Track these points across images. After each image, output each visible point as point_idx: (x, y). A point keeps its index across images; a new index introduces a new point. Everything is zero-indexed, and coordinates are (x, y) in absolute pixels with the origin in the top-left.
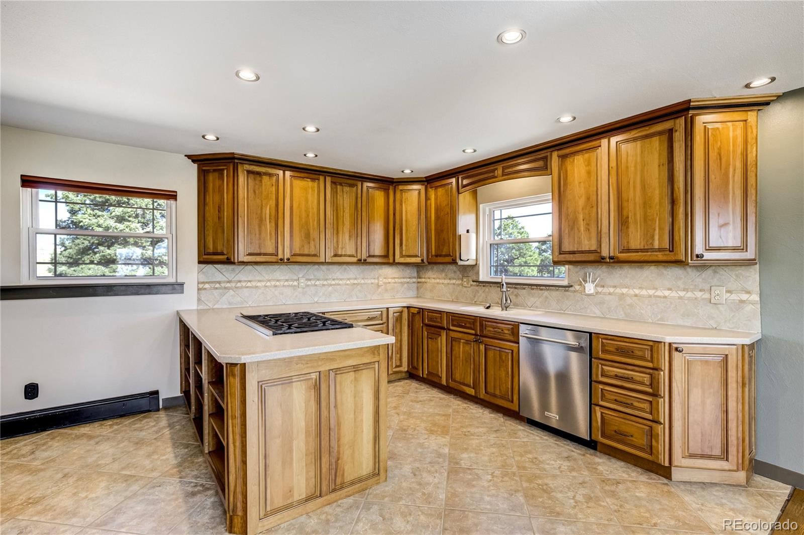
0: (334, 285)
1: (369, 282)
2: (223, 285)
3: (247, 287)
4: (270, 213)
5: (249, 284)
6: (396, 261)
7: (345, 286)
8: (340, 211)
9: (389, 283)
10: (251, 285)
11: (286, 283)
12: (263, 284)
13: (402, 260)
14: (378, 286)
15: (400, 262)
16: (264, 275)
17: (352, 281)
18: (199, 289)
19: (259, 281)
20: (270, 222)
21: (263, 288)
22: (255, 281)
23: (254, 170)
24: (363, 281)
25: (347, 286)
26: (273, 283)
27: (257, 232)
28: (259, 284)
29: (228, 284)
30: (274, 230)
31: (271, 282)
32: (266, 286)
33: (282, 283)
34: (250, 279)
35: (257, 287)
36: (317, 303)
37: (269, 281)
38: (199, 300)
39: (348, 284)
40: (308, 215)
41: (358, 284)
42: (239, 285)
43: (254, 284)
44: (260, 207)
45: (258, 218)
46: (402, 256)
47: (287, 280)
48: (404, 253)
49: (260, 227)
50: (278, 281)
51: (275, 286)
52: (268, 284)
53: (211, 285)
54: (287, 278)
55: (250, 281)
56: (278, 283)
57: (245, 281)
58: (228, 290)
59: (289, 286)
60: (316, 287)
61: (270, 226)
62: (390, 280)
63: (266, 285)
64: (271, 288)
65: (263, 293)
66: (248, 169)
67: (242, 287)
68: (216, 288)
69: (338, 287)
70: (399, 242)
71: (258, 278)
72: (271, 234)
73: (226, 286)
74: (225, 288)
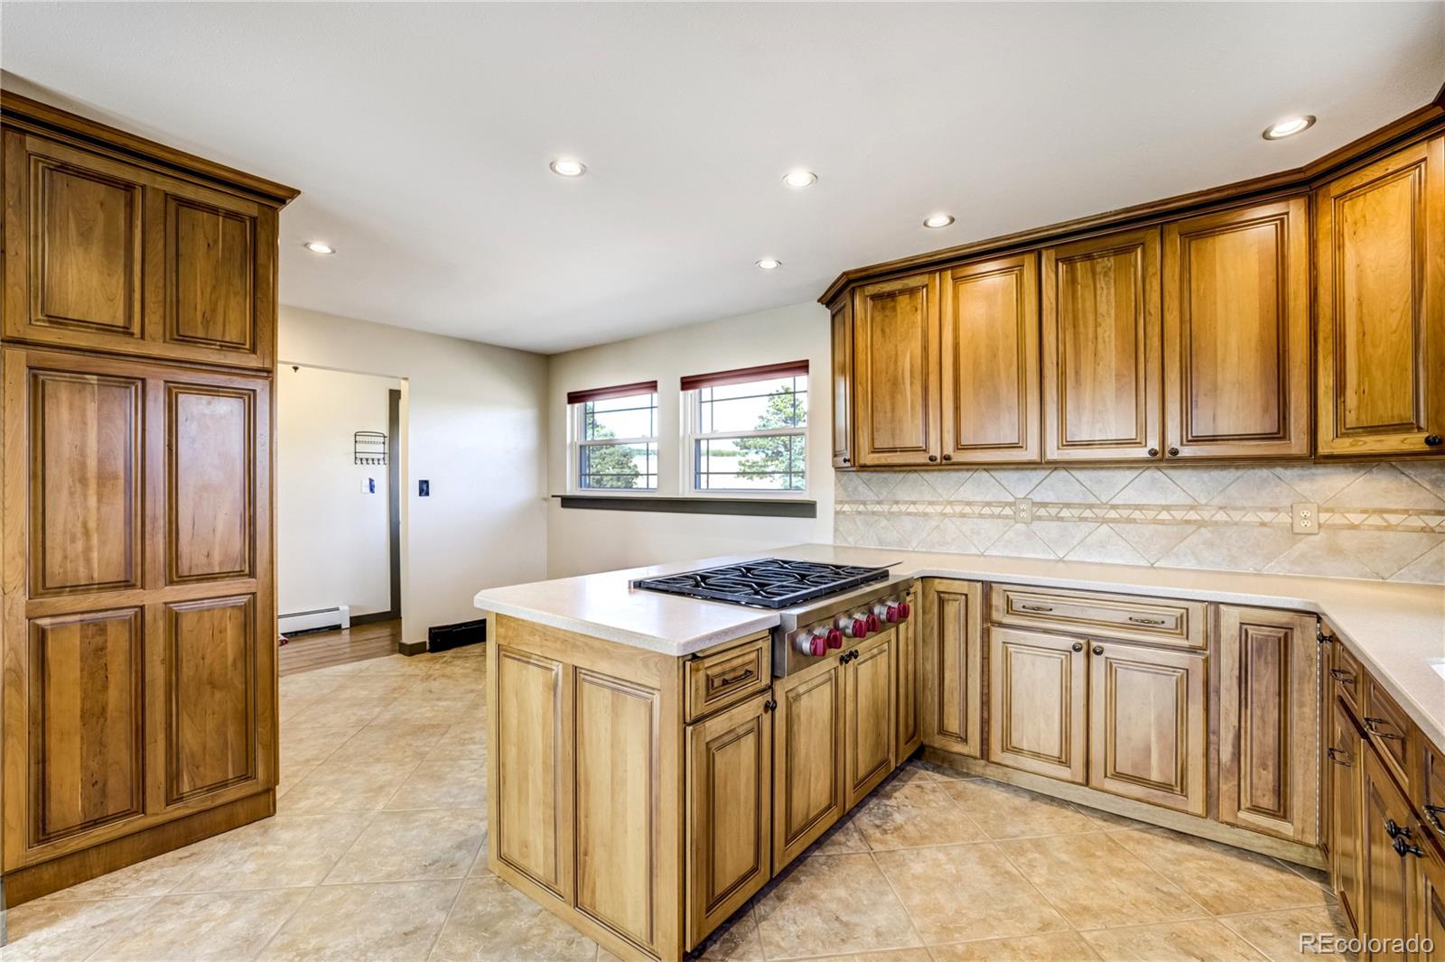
0: (1114, 520)
1: (1251, 517)
2: (870, 508)
3: (909, 514)
4: (912, 366)
5: (912, 509)
6: (1323, 450)
7: (1152, 527)
8: (1086, 326)
9: (1353, 527)
10: (916, 511)
11: (987, 511)
12: (939, 509)
13: (1345, 446)
14: (1294, 535)
15: (1337, 451)
16: (940, 491)
17: (1179, 515)
18: (837, 513)
19: (931, 503)
20: (912, 383)
21: (937, 518)
22: (923, 502)
23: (882, 290)
24: (1221, 516)
25: (1160, 527)
26: (958, 509)
27: (889, 407)
28: (930, 509)
29: (878, 506)
30: (920, 400)
31: (954, 507)
32: (945, 514)
33: (977, 510)
34: (913, 499)
35: (926, 514)
36: (1064, 562)
37: (950, 503)
38: (836, 530)
39: (1162, 522)
40: (995, 356)
41: (1201, 524)
42: (895, 508)
43: (921, 508)
44: (893, 360)
45: (889, 380)
46: (1341, 431)
47: (989, 504)
48: (1351, 420)
49: (893, 397)
50: (969, 504)
51: (963, 515)
52: (948, 510)
53: (853, 506)
54: (988, 499)
55: (914, 503)
56: (967, 510)
57: (905, 502)
58: (877, 518)
59: (992, 516)
60: (1059, 523)
61: (913, 393)
62: (1355, 518)
63: (944, 511)
64: (953, 519)
65: (937, 527)
66: (872, 293)
67: (900, 513)
68: (860, 513)
69: (1129, 527)
70: (1331, 382)
71: (928, 498)
72: (913, 408)
73: (875, 510)
74: (874, 513)
